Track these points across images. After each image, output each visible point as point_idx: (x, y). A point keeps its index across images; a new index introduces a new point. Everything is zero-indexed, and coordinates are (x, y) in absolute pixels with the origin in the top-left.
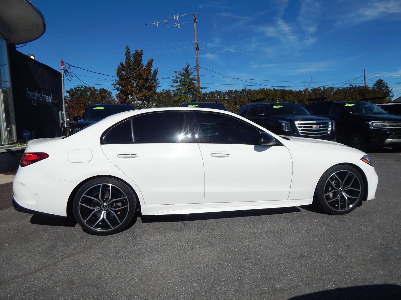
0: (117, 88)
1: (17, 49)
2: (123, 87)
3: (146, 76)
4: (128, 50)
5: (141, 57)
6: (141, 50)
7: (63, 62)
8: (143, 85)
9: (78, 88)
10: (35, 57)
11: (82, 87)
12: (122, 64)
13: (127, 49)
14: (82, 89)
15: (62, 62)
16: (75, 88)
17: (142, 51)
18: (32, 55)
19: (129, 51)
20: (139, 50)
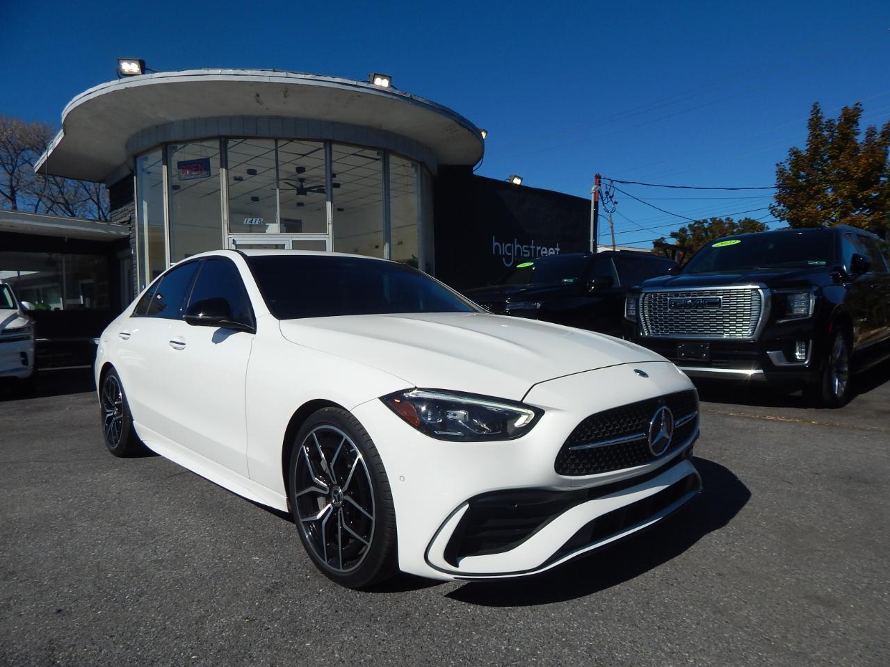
0: (779, 216)
1: (474, 173)
2: (790, 208)
3: (861, 172)
4: (818, 112)
5: (856, 123)
6: (857, 104)
7: (600, 178)
8: (852, 196)
9: (696, 225)
10: (522, 179)
11: (705, 221)
12: (795, 153)
13: (816, 110)
14: (706, 225)
15: (598, 177)
16: (690, 226)
17: (858, 106)
18: (515, 176)
19: (819, 115)
20: (851, 106)
